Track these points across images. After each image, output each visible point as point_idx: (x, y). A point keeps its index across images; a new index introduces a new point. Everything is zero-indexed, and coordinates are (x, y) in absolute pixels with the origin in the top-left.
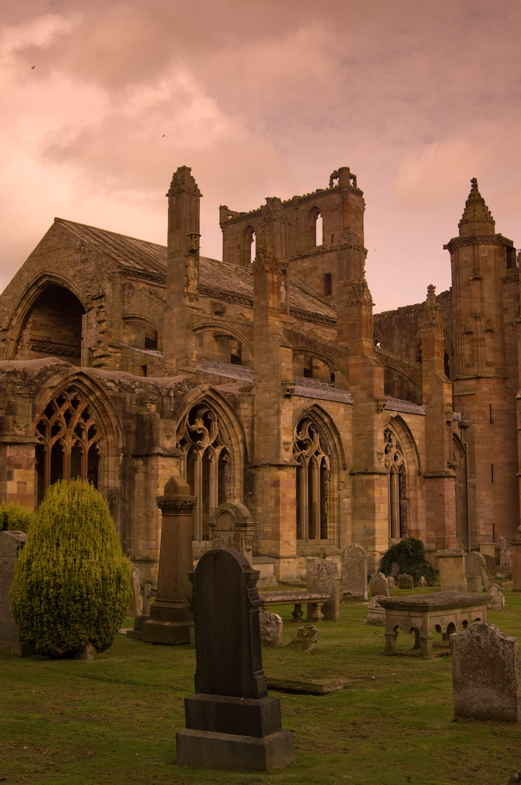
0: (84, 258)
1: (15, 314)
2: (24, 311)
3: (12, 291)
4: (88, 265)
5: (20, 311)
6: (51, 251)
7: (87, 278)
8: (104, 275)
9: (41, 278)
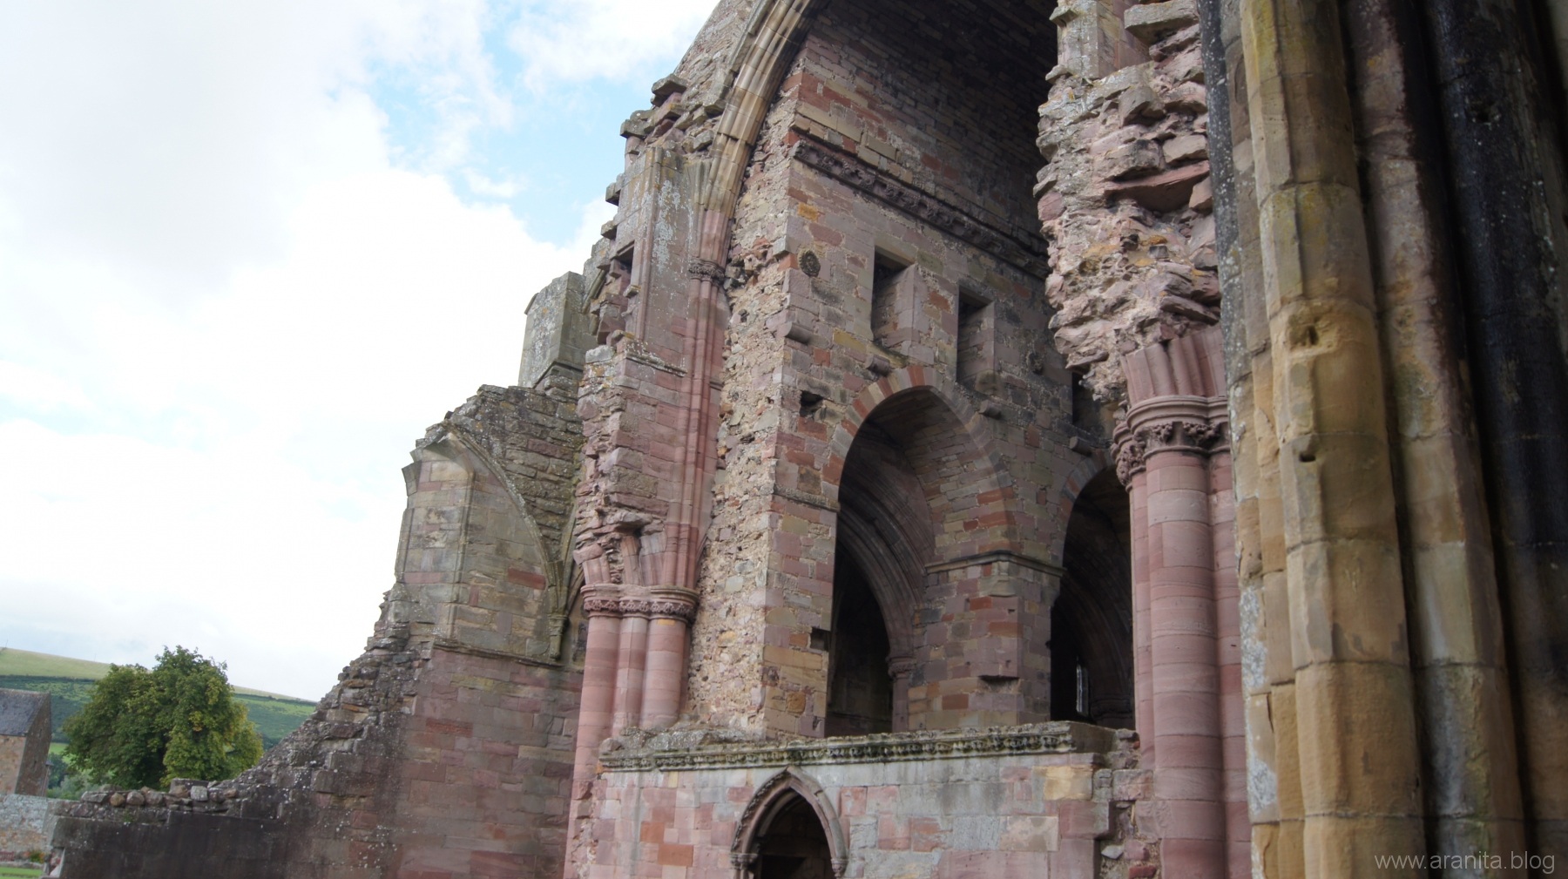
1: (745, 53)
2: (777, 36)
5: (762, 41)
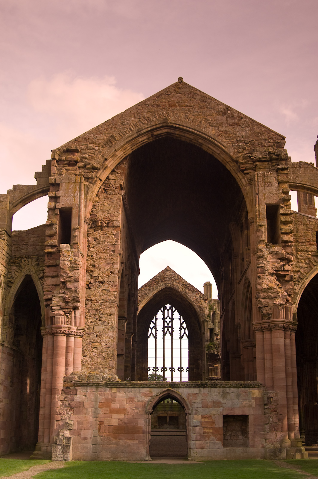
0: (233, 121)
3: (106, 132)
4: (238, 128)
6: (175, 106)
7: (237, 140)
8: (264, 142)
9: (160, 127)
